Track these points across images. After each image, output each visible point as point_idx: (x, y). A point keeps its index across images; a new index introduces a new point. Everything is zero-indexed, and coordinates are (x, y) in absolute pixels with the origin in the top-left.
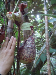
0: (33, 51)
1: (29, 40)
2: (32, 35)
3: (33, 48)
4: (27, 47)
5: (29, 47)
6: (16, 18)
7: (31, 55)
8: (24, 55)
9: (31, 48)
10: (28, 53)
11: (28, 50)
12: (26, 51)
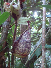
0: (28, 46)
1: (25, 35)
2: (28, 30)
3: (29, 43)
4: (23, 41)
5: (24, 42)
6: (14, 10)
7: (26, 49)
8: (19, 50)
9: (27, 43)
10: (23, 47)
11: (23, 44)
12: (21, 46)
